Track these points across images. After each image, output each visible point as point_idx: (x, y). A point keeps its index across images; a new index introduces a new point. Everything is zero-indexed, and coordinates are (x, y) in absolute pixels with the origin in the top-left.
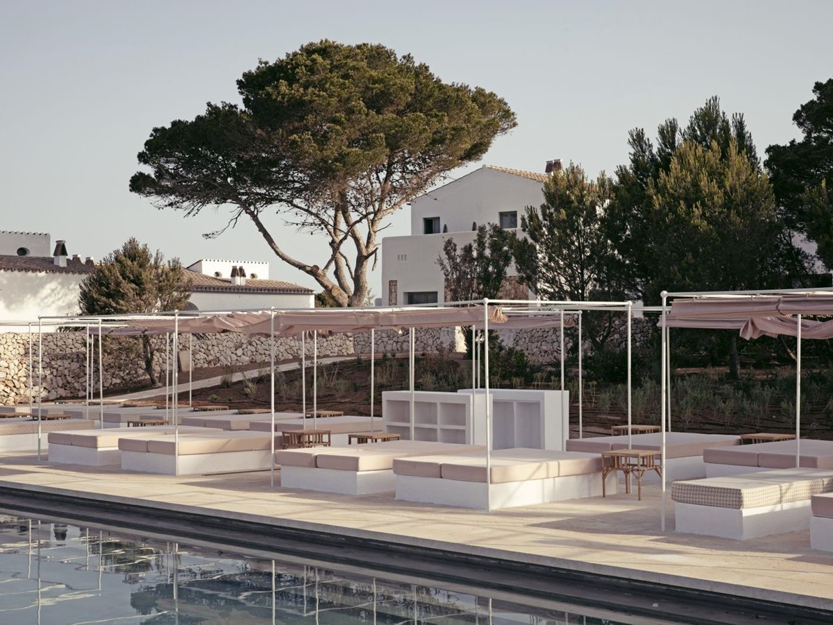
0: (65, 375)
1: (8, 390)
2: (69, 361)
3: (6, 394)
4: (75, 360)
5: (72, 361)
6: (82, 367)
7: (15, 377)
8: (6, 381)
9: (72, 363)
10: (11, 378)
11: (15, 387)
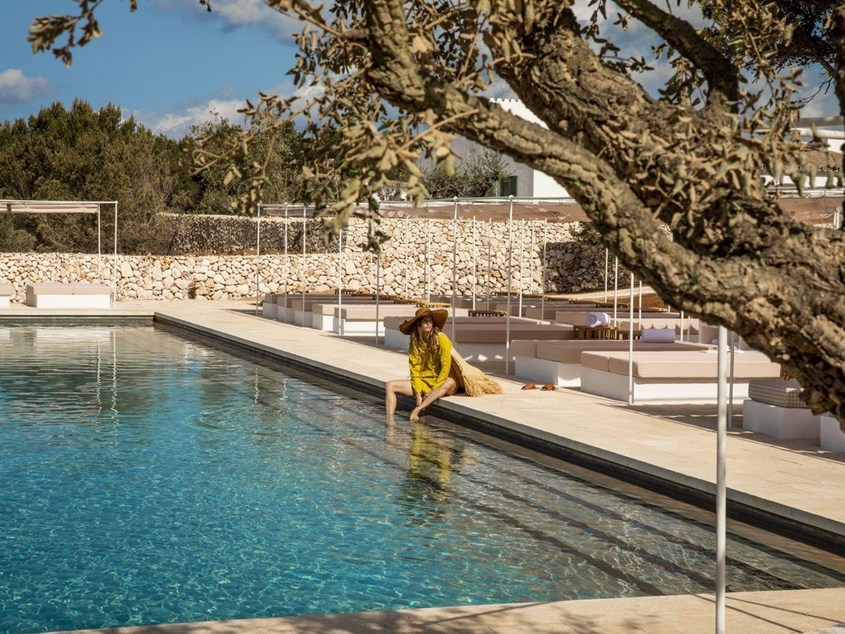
0: (558, 267)
1: (494, 280)
2: (563, 252)
3: (491, 285)
4: (569, 251)
5: (566, 252)
6: (578, 259)
7: (502, 267)
8: (492, 271)
9: (566, 255)
10: (497, 268)
11: (501, 277)
